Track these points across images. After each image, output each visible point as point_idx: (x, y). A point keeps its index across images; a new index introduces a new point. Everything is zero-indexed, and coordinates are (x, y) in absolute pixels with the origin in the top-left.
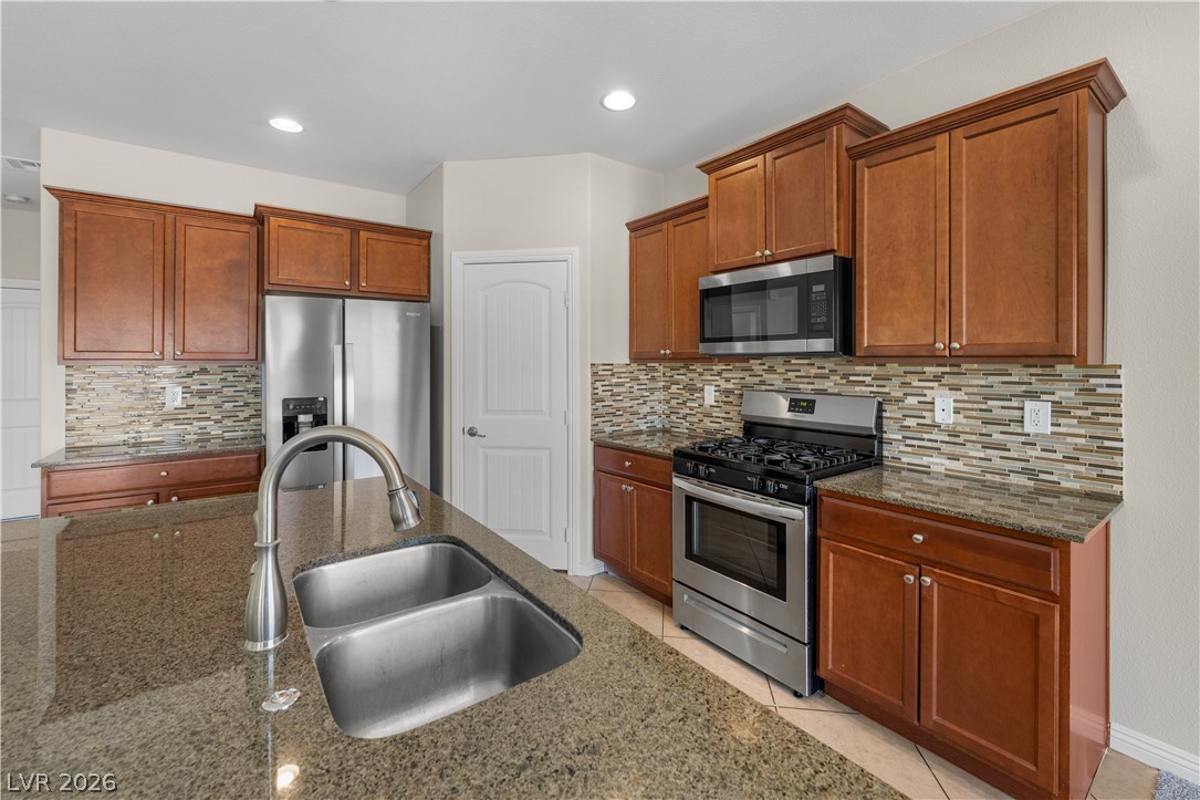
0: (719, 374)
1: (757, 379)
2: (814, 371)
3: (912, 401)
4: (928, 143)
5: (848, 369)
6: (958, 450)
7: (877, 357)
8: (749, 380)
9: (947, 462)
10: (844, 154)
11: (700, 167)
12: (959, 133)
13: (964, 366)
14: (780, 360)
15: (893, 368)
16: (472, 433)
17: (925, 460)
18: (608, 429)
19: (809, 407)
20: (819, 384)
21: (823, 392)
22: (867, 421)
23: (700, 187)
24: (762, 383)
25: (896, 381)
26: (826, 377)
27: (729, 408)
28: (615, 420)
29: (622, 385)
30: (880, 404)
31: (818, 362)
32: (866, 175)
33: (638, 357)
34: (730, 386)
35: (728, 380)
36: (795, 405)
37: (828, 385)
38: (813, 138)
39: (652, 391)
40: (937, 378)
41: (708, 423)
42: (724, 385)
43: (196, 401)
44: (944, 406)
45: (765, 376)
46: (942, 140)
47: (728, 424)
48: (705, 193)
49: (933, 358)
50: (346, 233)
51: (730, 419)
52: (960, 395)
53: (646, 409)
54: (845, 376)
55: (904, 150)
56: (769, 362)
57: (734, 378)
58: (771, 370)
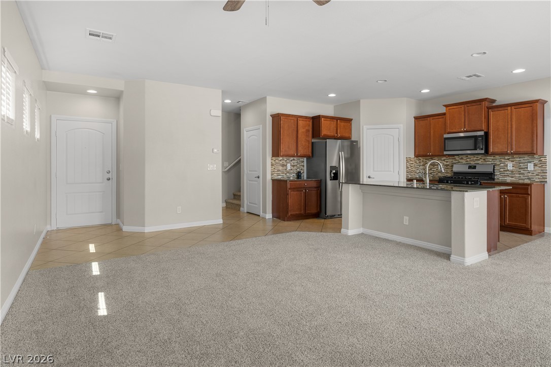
0: (444, 160)
1: (457, 161)
2: (475, 159)
3: (502, 165)
4: (506, 108)
5: (485, 158)
6: (513, 175)
7: (494, 154)
8: (454, 161)
9: (511, 178)
10: (486, 108)
11: (444, 106)
12: (513, 107)
13: (515, 156)
14: (465, 156)
15: (497, 157)
16: (369, 177)
17: (505, 178)
18: (410, 176)
19: (475, 167)
20: (476, 162)
21: (478, 164)
22: (490, 170)
23: (443, 110)
24: (459, 162)
25: (498, 160)
26: (479, 160)
27: (448, 170)
28: (412, 174)
29: (412, 164)
30: (494, 166)
31: (476, 156)
32: (491, 113)
33: (417, 156)
34: (448, 163)
35: (447, 162)
36: (470, 167)
37: (479, 162)
38: (478, 103)
39: (420, 166)
40: (508, 159)
41: (440, 174)
42: (445, 163)
43: (292, 168)
44: (510, 166)
45: (460, 160)
46: (509, 108)
47: (447, 174)
48: (445, 112)
49: (507, 154)
50: (335, 121)
51: (448, 173)
52: (514, 163)
53: (418, 171)
54: (484, 160)
55: (501, 109)
56: (461, 157)
57: (449, 161)
58: (462, 159)
